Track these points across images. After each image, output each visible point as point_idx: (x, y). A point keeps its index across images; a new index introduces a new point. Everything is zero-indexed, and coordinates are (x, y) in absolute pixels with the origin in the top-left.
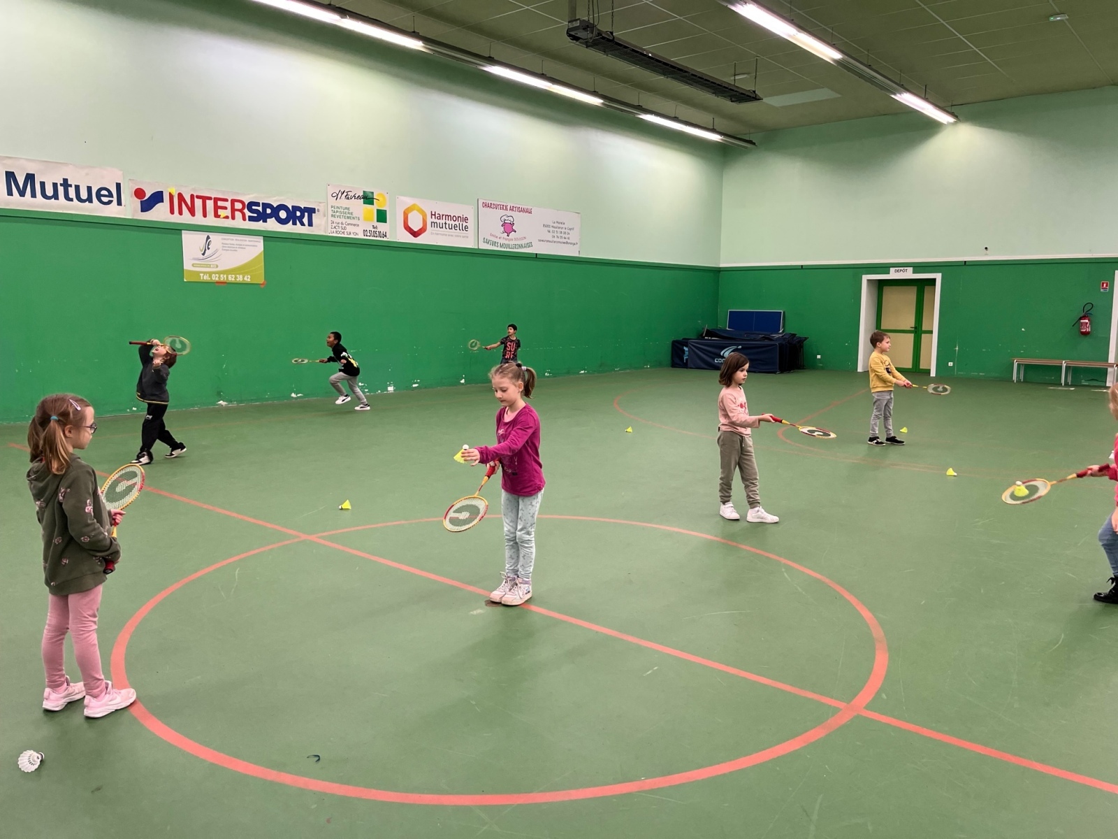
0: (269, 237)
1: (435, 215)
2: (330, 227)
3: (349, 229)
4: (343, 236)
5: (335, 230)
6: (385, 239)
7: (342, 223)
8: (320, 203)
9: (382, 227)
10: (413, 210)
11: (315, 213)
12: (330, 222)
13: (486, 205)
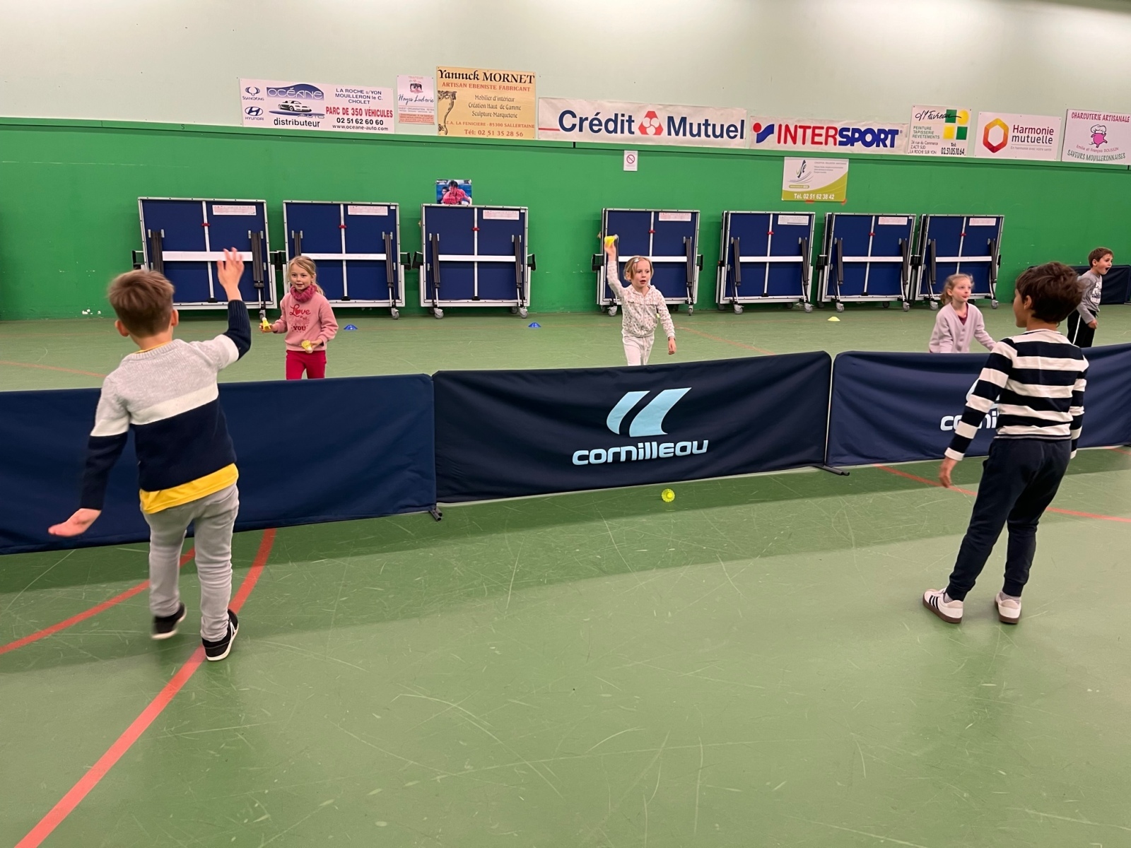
0: (854, 160)
1: (1018, 129)
2: (910, 146)
3: (929, 148)
4: (921, 155)
5: (914, 149)
6: (962, 156)
7: (922, 143)
8: (904, 124)
9: (960, 144)
10: (994, 125)
11: (897, 134)
12: (910, 142)
13: (1075, 115)
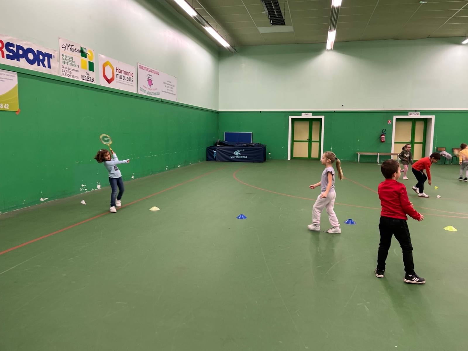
0: (22, 74)
1: (118, 70)
2: (61, 70)
3: (74, 73)
4: (69, 78)
5: (64, 73)
6: (93, 83)
7: (69, 69)
8: (55, 51)
9: (92, 74)
10: (107, 65)
11: (52, 58)
12: (61, 67)
13: (141, 68)
